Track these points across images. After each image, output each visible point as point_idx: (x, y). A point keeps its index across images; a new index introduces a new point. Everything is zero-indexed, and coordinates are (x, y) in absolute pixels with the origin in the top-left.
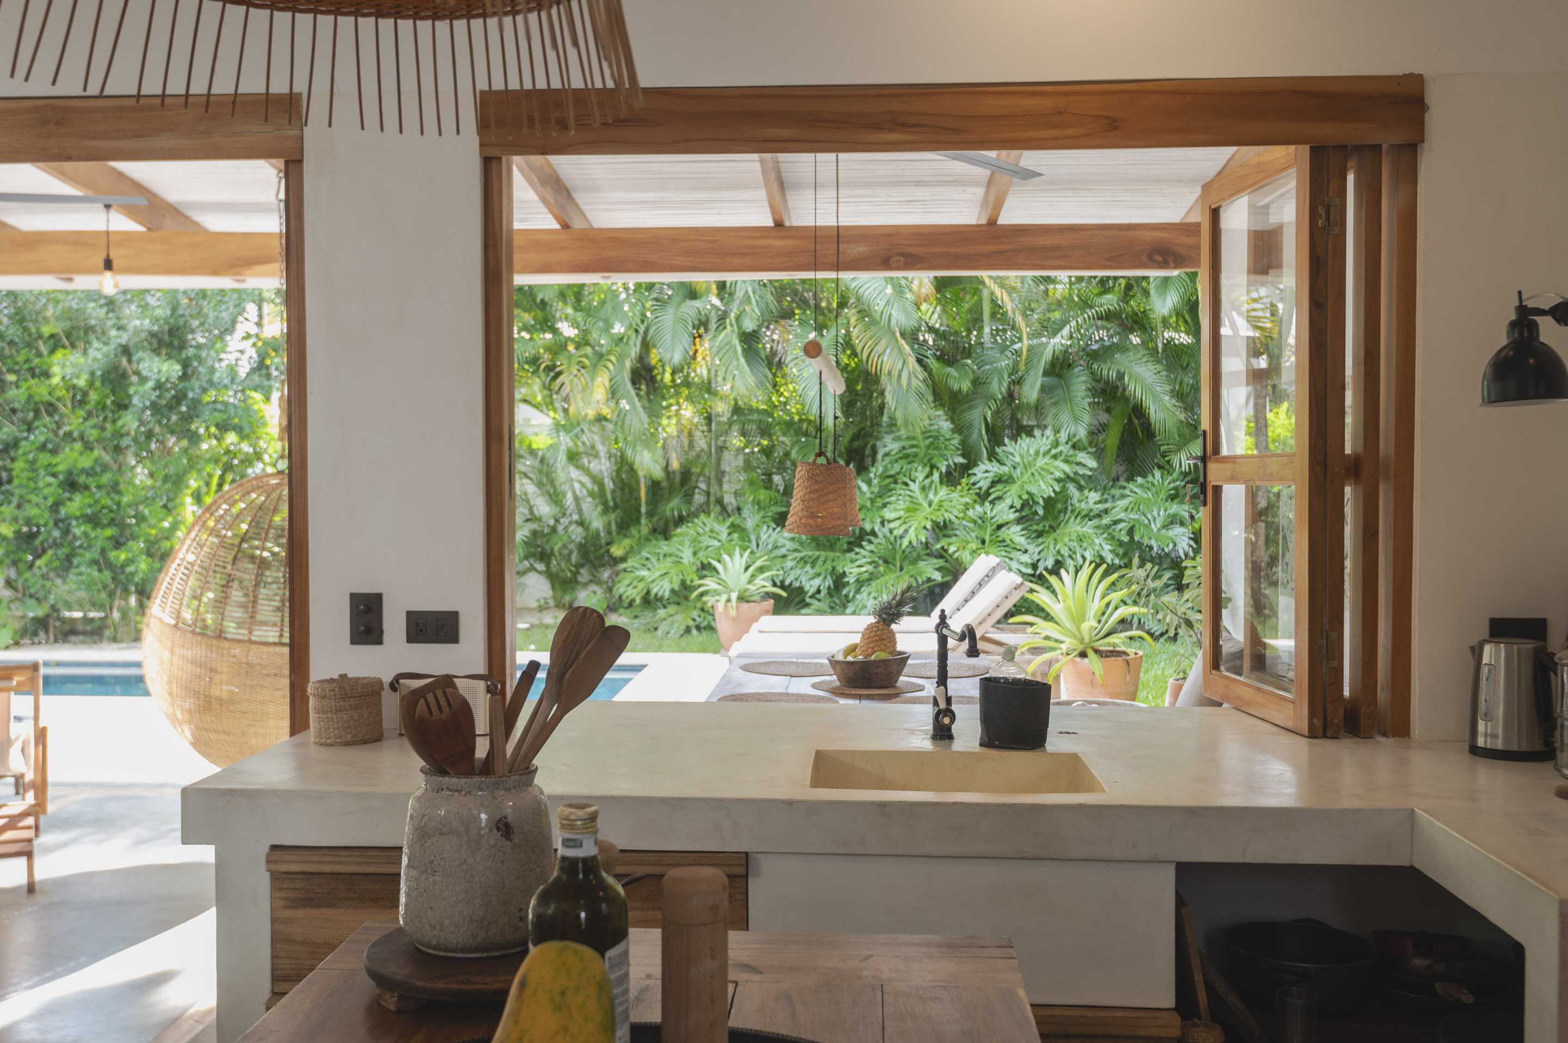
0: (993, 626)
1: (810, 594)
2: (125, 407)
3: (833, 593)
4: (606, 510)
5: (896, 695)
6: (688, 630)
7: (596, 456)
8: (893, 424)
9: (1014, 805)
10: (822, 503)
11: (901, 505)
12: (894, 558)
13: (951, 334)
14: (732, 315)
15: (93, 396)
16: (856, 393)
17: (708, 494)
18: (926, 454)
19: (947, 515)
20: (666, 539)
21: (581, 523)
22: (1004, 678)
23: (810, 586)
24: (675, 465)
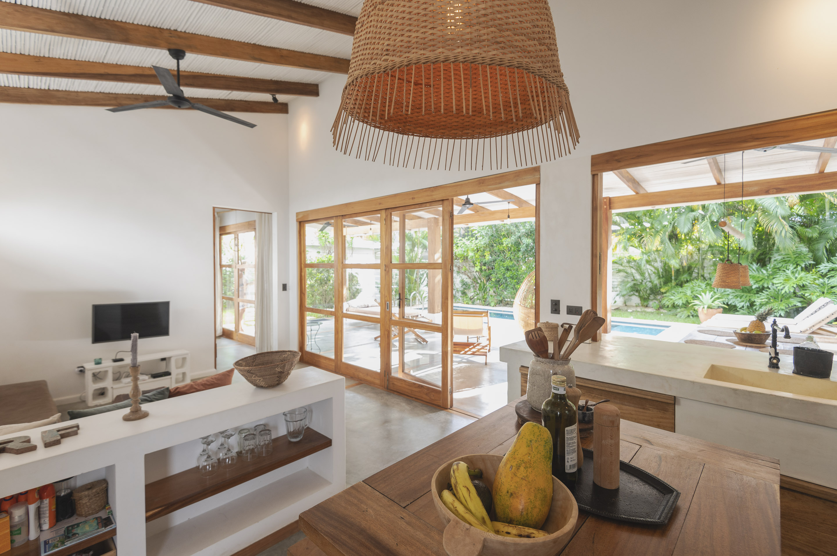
0: (826, 324)
1: (739, 307)
2: (520, 251)
3: (750, 308)
4: (659, 278)
5: (764, 347)
6: (689, 316)
7: (657, 262)
8: (778, 250)
9: (803, 401)
10: (728, 277)
11: (782, 278)
12: (778, 297)
13: (809, 216)
14: (708, 216)
15: (513, 249)
16: (762, 239)
17: (698, 273)
18: (794, 260)
19: (804, 283)
20: (682, 287)
21: (650, 282)
22: (807, 348)
23: (739, 305)
24: (685, 264)
